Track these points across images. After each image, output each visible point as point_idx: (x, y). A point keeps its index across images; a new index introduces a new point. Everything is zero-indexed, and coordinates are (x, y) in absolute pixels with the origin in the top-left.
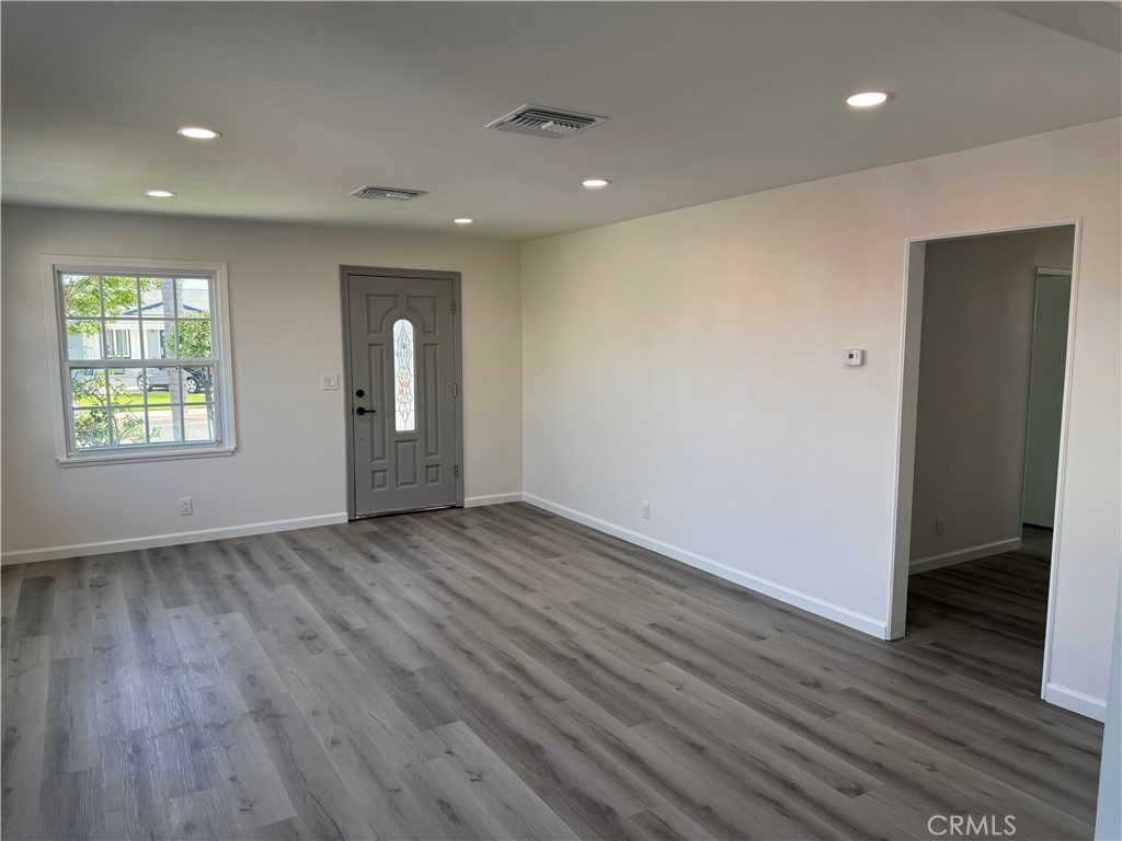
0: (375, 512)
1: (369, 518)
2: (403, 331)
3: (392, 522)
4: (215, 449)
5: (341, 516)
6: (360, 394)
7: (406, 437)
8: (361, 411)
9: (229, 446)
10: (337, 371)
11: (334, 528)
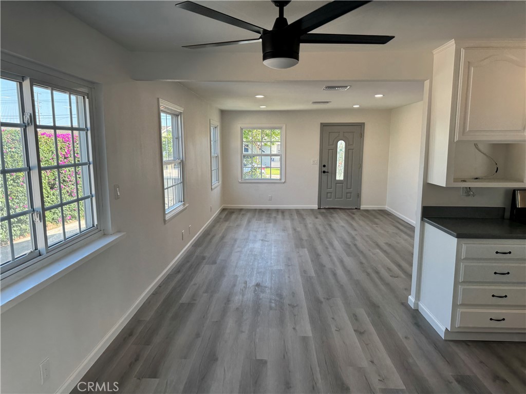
0: (327, 207)
1: (325, 209)
2: (341, 145)
3: (332, 210)
4: (279, 181)
5: (316, 206)
6: (324, 166)
7: (340, 182)
8: (324, 172)
9: (283, 181)
10: (317, 158)
11: (312, 210)
